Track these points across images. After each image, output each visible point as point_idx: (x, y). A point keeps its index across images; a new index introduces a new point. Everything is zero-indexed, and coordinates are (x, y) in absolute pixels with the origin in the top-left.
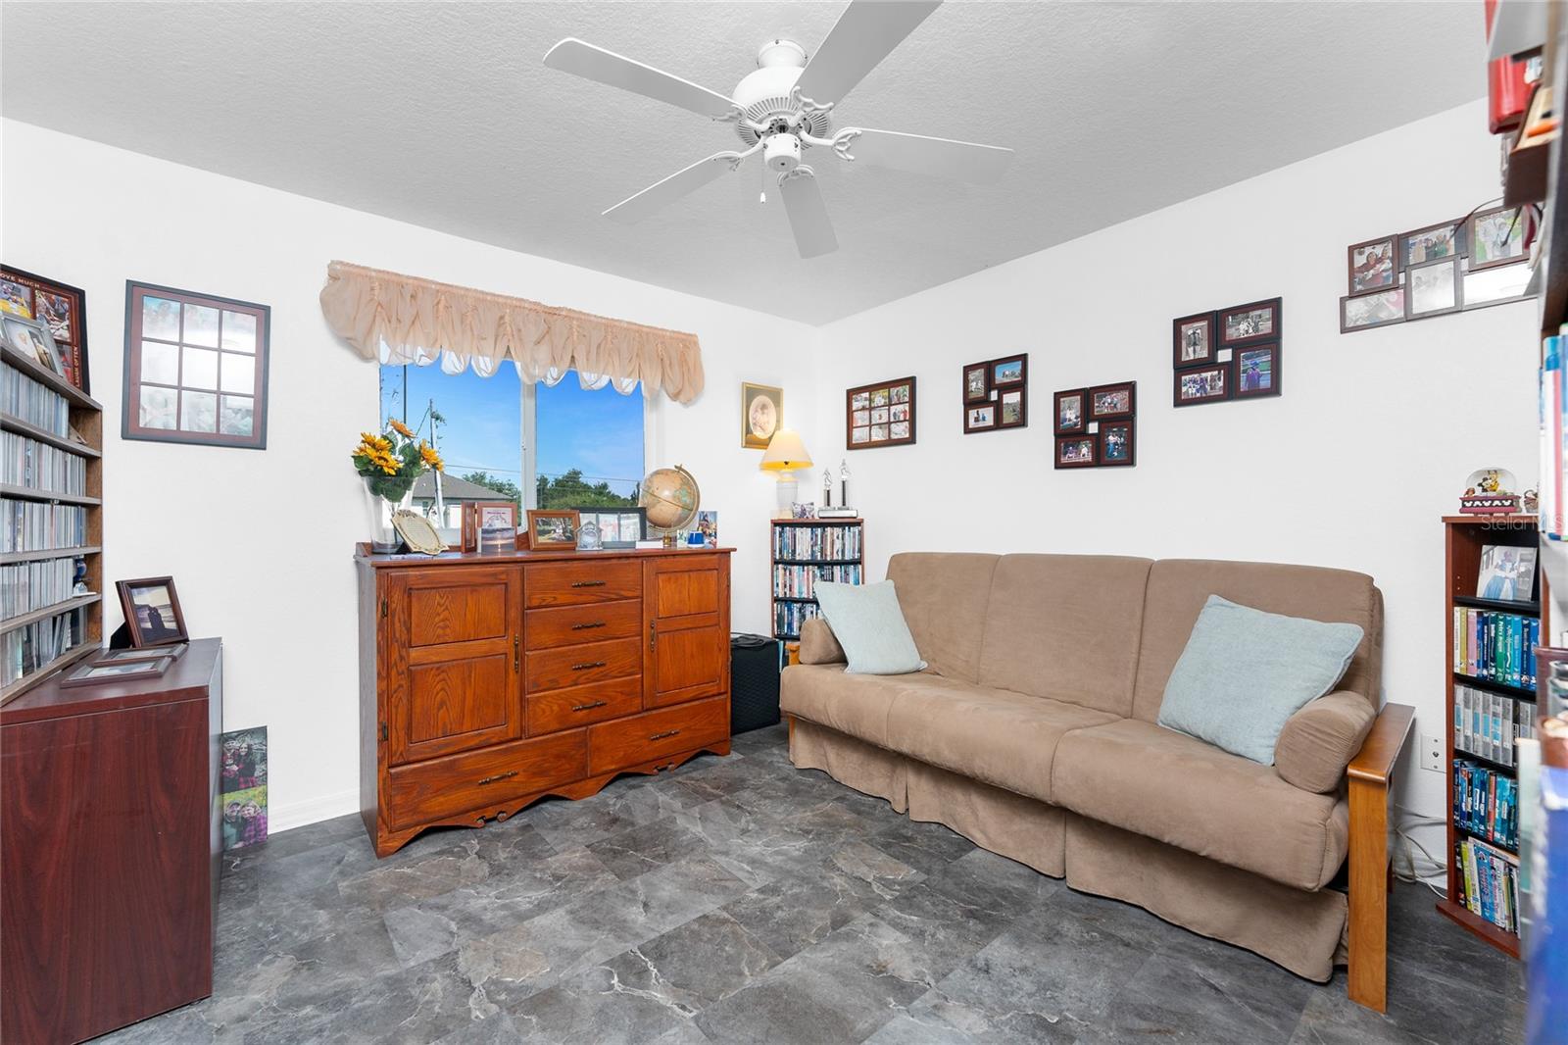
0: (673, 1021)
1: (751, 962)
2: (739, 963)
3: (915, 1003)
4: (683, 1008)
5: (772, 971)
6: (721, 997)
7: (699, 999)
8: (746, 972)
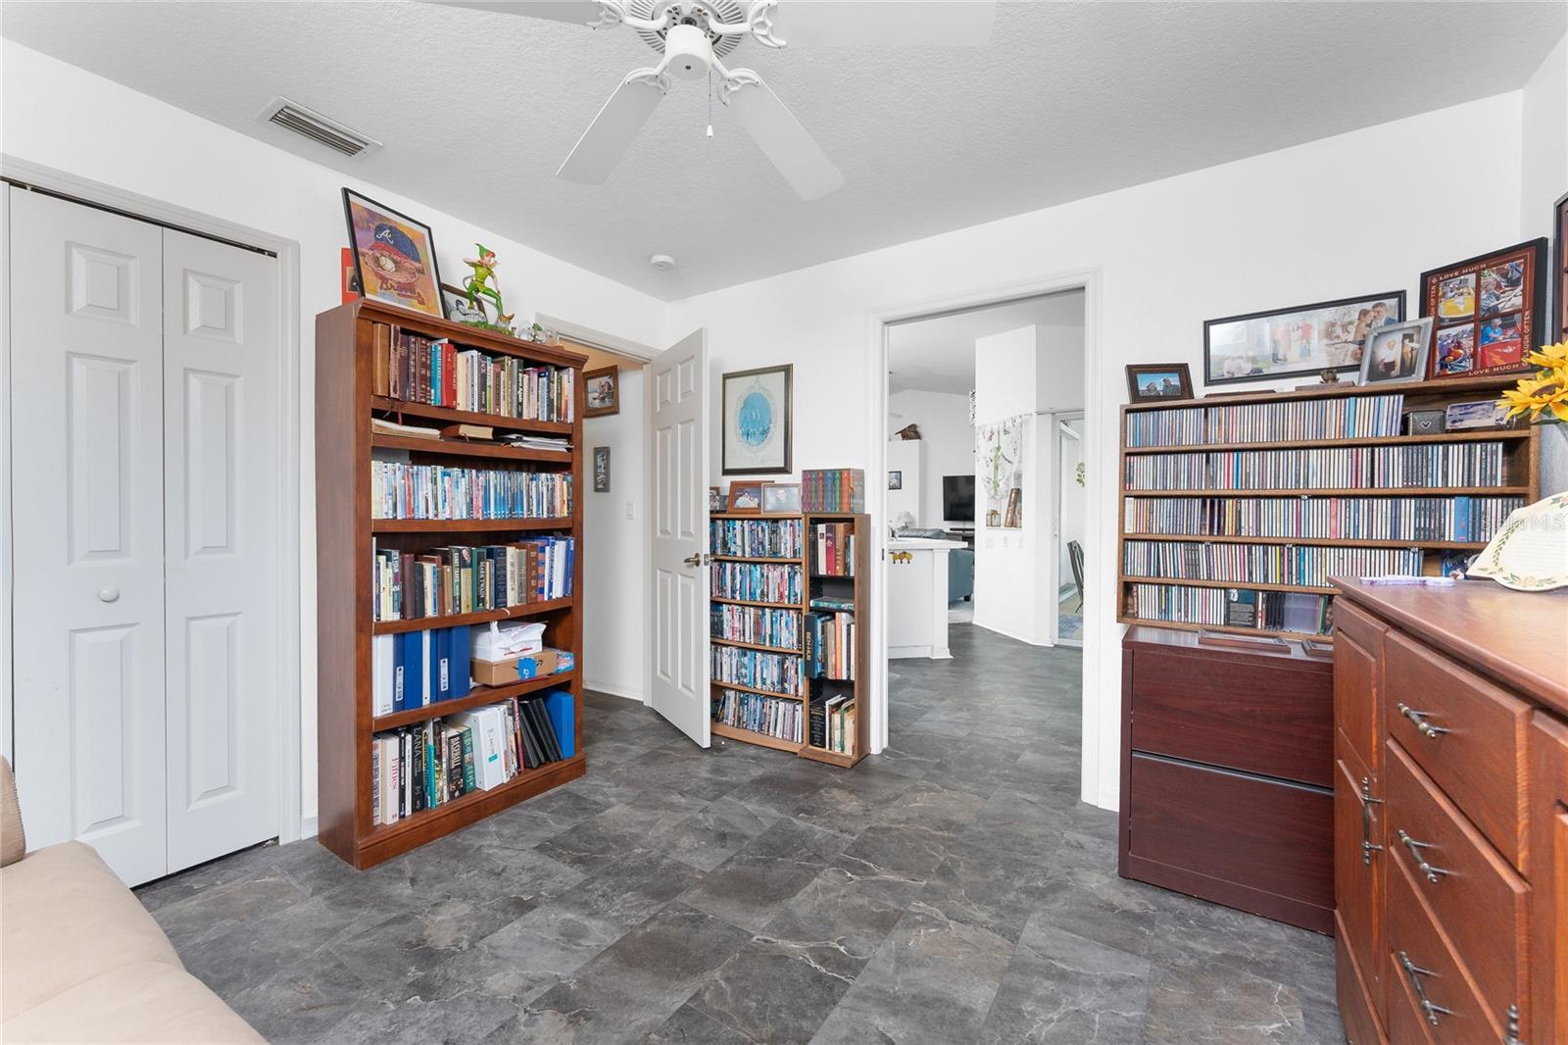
0: (769, 929)
1: (722, 994)
2: (734, 990)
3: (548, 989)
4: (766, 941)
5: (696, 990)
6: (738, 955)
7: (757, 950)
8: (723, 984)
